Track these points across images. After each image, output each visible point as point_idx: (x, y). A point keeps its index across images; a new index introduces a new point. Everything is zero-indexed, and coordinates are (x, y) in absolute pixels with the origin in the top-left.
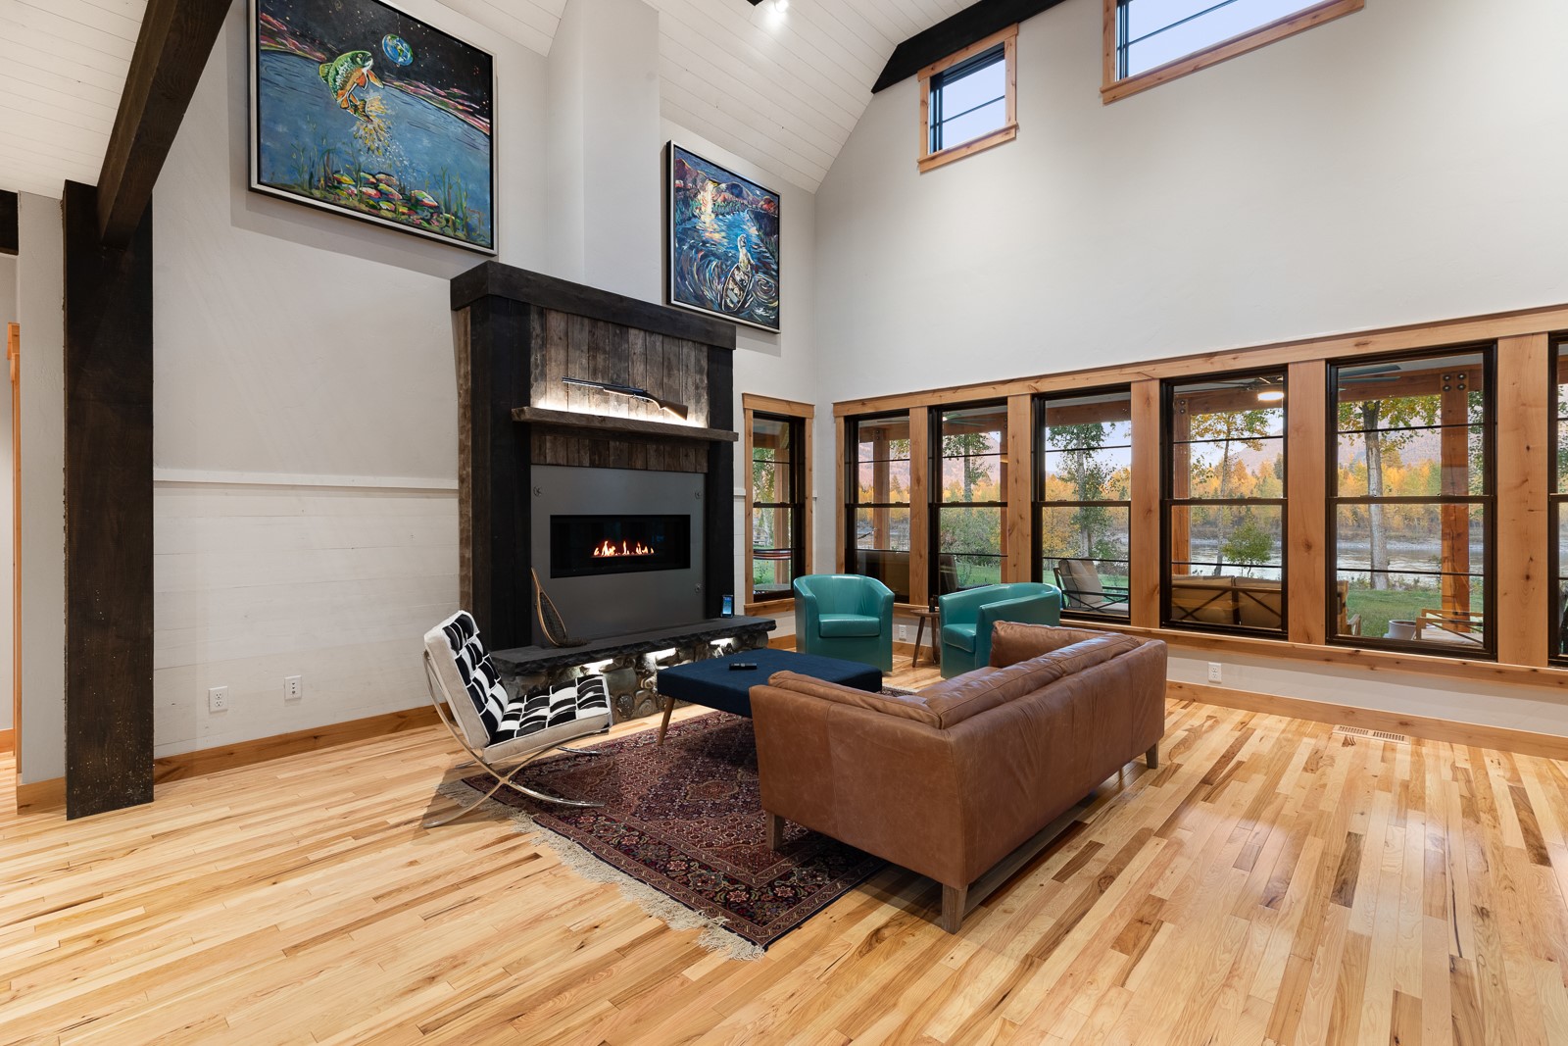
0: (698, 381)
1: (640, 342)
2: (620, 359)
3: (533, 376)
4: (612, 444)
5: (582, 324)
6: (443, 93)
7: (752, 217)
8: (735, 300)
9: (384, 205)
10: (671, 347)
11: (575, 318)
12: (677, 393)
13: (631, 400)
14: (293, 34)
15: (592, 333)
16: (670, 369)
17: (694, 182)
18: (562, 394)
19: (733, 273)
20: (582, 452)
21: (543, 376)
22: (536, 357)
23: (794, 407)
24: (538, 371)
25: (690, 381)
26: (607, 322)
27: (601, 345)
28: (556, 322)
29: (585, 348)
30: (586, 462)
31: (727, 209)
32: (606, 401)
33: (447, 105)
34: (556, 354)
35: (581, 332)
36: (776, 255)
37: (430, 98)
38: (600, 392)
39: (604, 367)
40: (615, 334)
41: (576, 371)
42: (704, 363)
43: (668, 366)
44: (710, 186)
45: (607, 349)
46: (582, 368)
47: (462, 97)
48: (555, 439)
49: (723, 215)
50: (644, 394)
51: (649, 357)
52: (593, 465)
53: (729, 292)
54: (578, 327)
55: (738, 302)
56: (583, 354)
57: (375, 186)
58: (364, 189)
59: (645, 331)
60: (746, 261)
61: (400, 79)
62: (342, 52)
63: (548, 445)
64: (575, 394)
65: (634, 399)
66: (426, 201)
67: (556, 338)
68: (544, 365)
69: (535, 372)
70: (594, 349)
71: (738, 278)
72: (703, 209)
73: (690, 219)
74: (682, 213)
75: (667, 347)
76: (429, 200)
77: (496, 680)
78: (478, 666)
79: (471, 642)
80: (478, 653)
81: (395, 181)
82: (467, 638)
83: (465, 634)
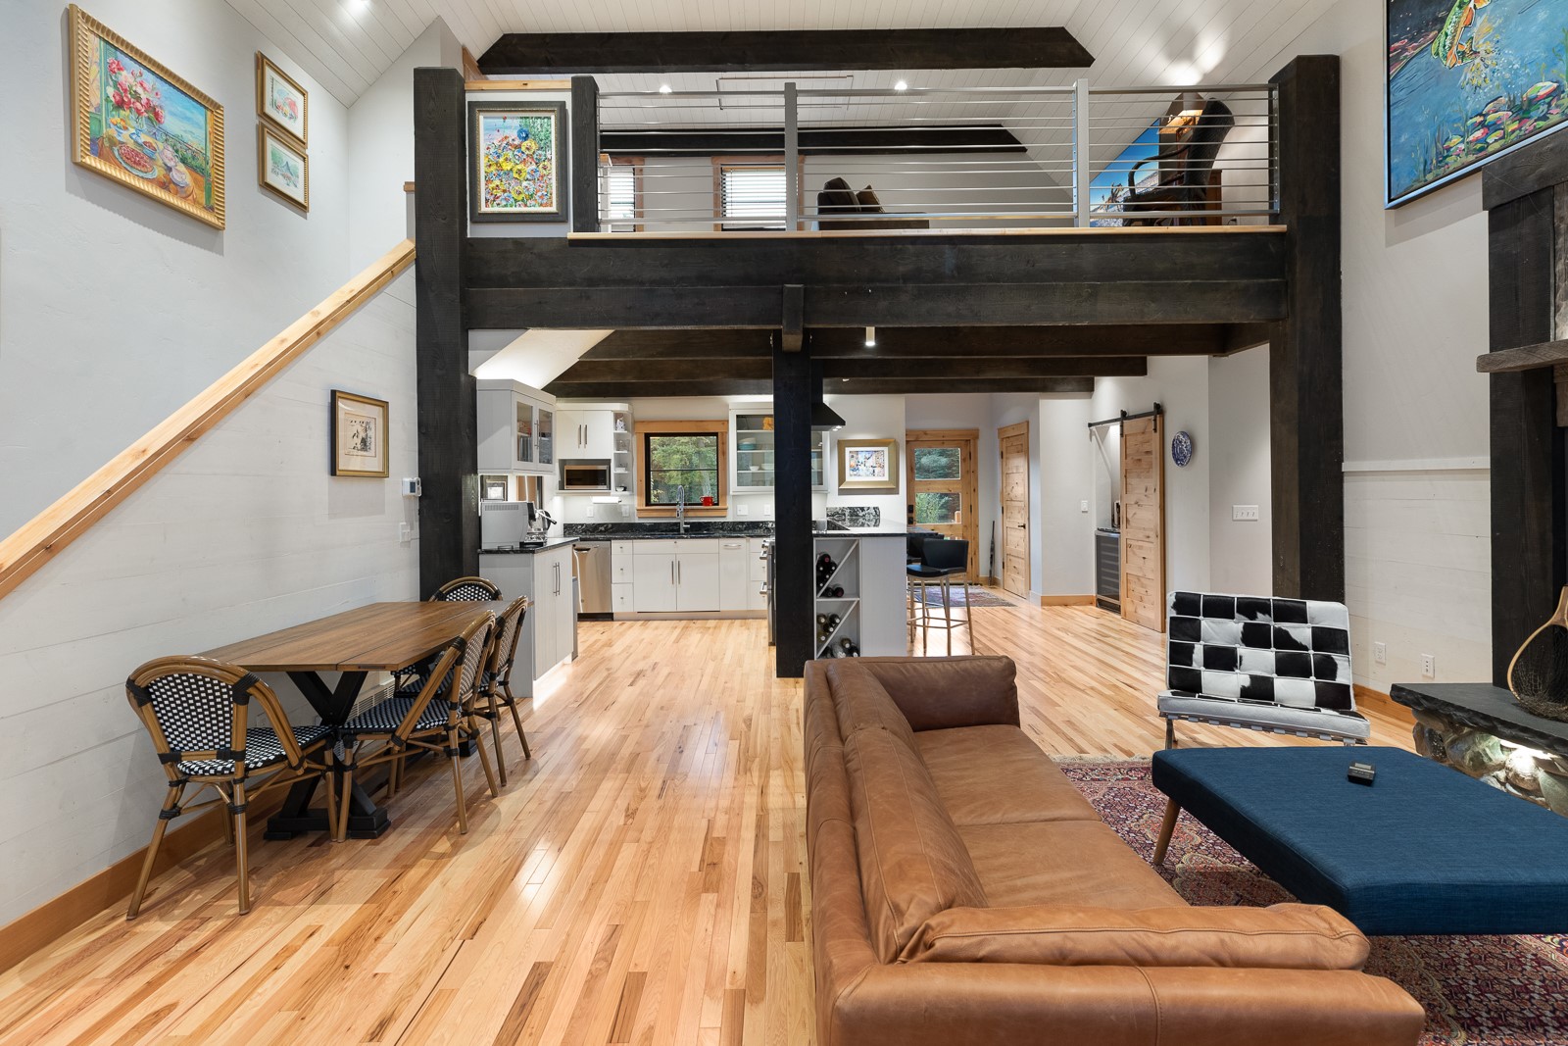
3: (1561, 293)
22: (1565, 262)
57: (1482, 124)
66: (1542, 93)
69: (1564, 285)
77: (1313, 678)
78: (1273, 649)
79: (1274, 625)
80: (1284, 640)
81: (1504, 100)
82: (1262, 619)
83: (1259, 615)
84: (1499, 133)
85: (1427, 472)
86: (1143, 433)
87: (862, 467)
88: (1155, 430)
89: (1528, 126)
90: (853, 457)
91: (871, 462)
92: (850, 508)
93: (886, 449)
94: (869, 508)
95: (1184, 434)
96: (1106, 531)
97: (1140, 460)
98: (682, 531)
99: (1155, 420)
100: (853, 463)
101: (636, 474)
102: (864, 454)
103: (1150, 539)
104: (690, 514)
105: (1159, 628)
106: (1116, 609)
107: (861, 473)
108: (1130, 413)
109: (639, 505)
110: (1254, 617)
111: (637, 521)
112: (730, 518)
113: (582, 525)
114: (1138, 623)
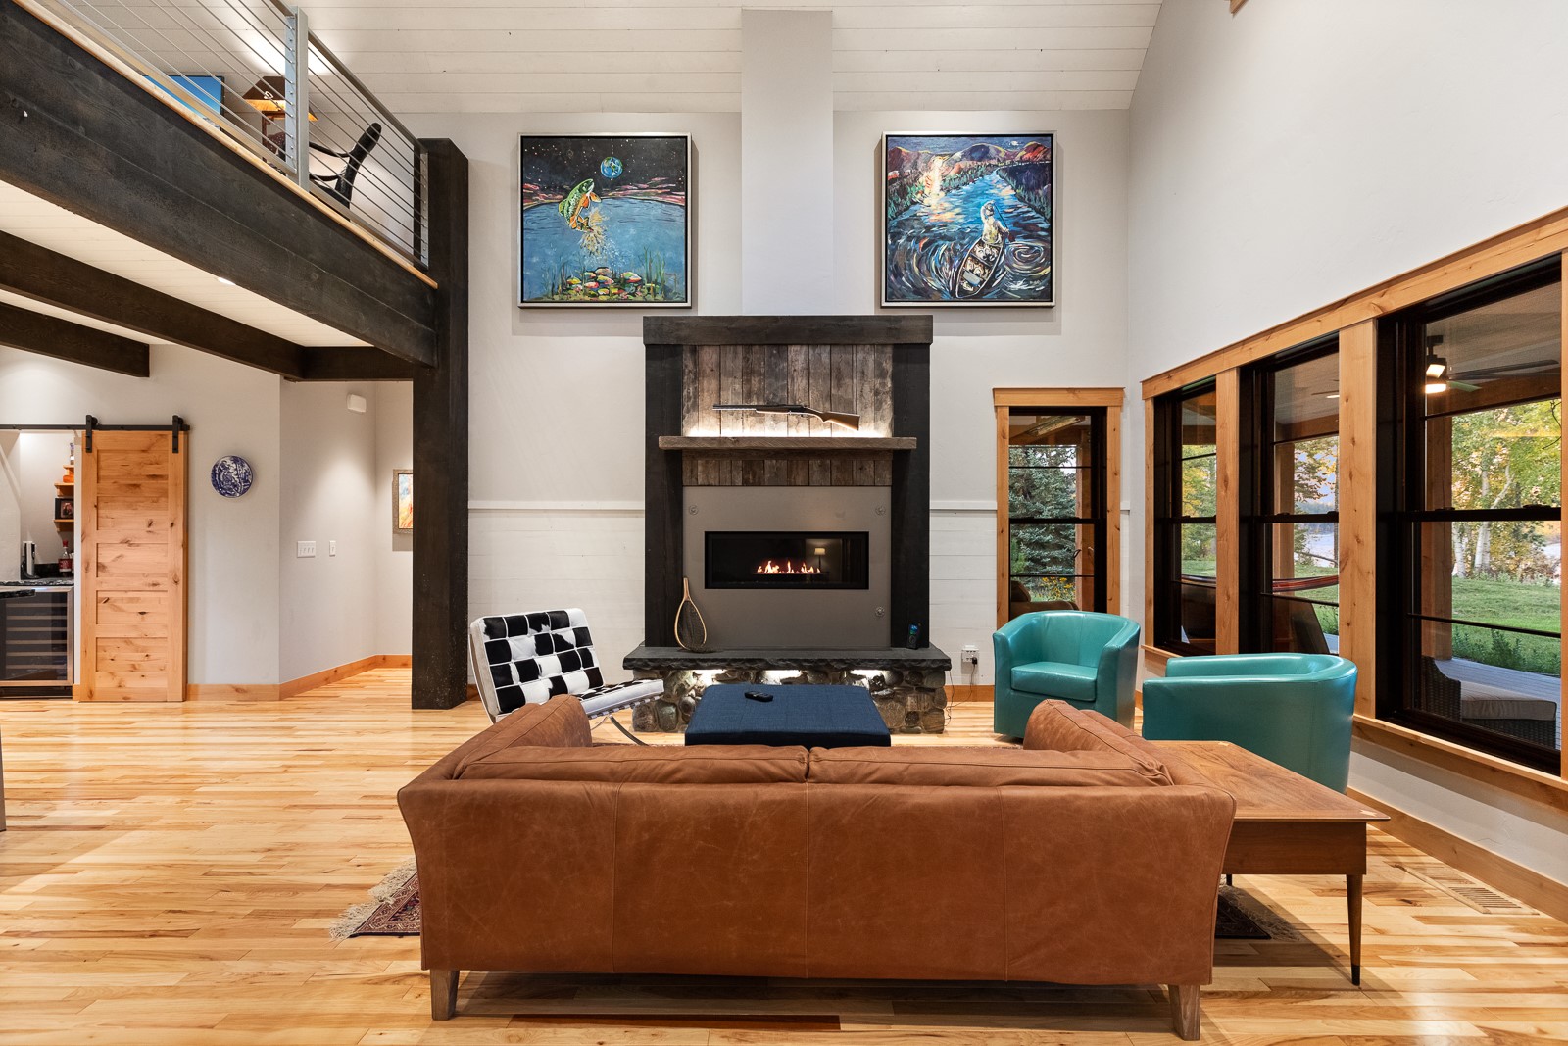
0: (878, 386)
1: (801, 358)
2: (777, 379)
3: (685, 408)
4: (768, 462)
5: (735, 353)
6: (646, 186)
7: (1005, 175)
8: (976, 281)
9: (601, 292)
10: (840, 356)
11: (728, 348)
12: (849, 404)
13: (790, 417)
14: (542, 190)
15: (746, 359)
16: (839, 379)
17: (915, 165)
18: (714, 420)
19: (973, 251)
20: (734, 473)
21: (695, 406)
22: (688, 391)
23: (1082, 395)
24: (690, 403)
25: (867, 388)
26: (761, 345)
27: (756, 368)
28: (709, 356)
29: (739, 374)
30: (739, 481)
31: (965, 180)
32: (762, 422)
33: (648, 194)
34: (709, 385)
35: (734, 360)
36: (1047, 211)
37: (635, 194)
38: (754, 414)
39: (759, 389)
40: (772, 355)
41: (728, 397)
42: (888, 366)
43: (836, 375)
44: (938, 163)
45: (763, 370)
46: (735, 392)
47: (662, 183)
48: (707, 462)
49: (958, 188)
50: (802, 409)
51: (812, 371)
52: (746, 483)
53: (967, 275)
54: (730, 356)
55: (981, 283)
56: (737, 381)
57: (595, 279)
58: (587, 285)
59: (808, 345)
60: (994, 232)
61: (613, 190)
62: (573, 188)
63: (700, 468)
64: (727, 418)
65: (793, 417)
66: (632, 279)
67: (708, 370)
68: (696, 397)
69: (687, 404)
70: (748, 373)
71: (980, 255)
72: (927, 191)
73: (908, 208)
74: (896, 205)
75: (835, 357)
76: (633, 276)
77: (582, 668)
78: (554, 653)
79: (551, 633)
80: (561, 643)
81: (609, 270)
82: (546, 629)
83: (543, 626)
84: (606, 291)
85: (545, 510)
86: (143, 451)
88: (176, 450)
89: (624, 295)
95: (236, 460)
96: (16, 584)
97: (137, 486)
99: (176, 438)
103: (160, 588)
105: (180, 696)
106: (66, 693)
108: (104, 421)
110: (539, 630)
114: (126, 699)
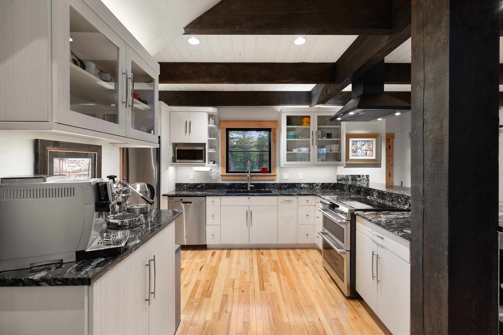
87: (359, 151)
90: (353, 144)
91: (365, 147)
92: (352, 176)
93: (374, 140)
94: (363, 176)
98: (249, 189)
100: (354, 148)
101: (220, 153)
102: (360, 142)
104: (254, 178)
107: (358, 153)
109: (222, 172)
111: (221, 182)
112: (278, 181)
113: (187, 184)
